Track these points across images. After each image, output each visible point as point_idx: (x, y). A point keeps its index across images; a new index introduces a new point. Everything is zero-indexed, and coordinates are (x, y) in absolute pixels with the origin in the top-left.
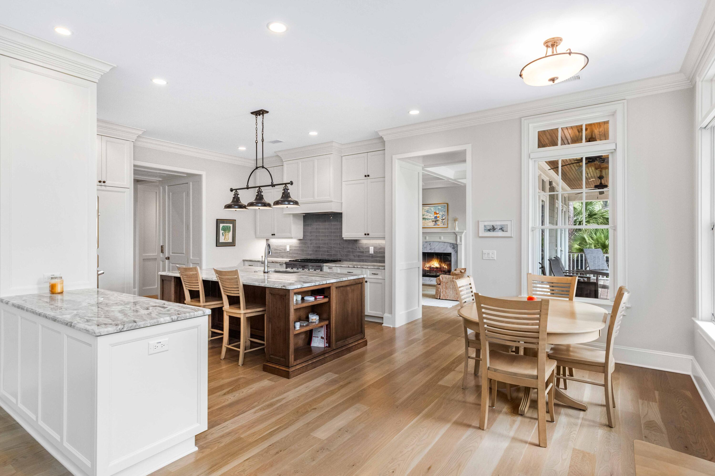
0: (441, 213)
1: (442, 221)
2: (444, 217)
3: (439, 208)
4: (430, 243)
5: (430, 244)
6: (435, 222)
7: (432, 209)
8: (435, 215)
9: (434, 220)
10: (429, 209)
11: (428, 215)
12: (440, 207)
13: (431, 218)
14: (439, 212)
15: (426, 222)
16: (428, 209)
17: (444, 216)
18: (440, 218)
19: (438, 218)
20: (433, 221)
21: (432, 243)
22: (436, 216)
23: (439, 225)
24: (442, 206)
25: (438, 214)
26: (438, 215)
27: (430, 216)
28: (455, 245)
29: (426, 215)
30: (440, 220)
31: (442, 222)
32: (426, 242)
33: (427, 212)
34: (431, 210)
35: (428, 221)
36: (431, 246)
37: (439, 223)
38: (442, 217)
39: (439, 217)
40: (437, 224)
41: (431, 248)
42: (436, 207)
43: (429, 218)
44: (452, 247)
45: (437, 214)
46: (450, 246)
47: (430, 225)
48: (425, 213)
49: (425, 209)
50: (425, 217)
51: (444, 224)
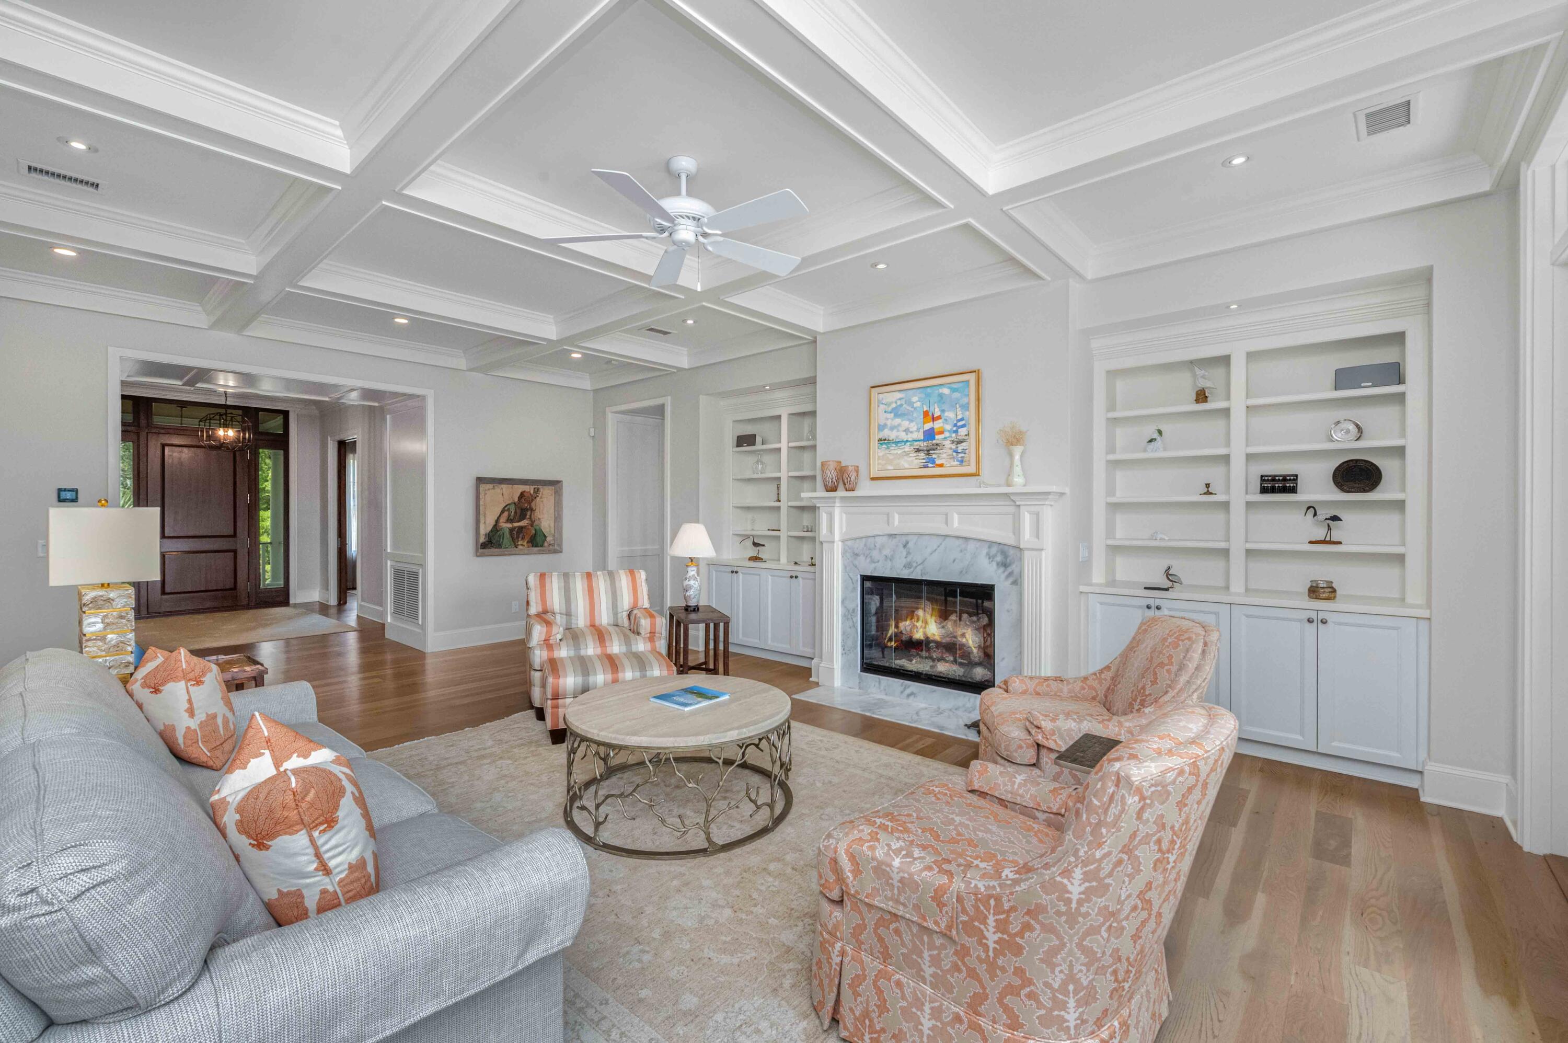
0: (950, 415)
1: (954, 447)
2: (962, 432)
3: (941, 396)
4: (904, 539)
5: (905, 546)
6: (928, 452)
7: (915, 399)
8: (928, 426)
9: (923, 445)
10: (903, 402)
11: (899, 425)
12: (946, 391)
13: (910, 437)
14: (943, 411)
16: (899, 403)
17: (963, 426)
18: (947, 434)
19: (938, 437)
20: (918, 450)
21: (912, 540)
22: (932, 429)
23: (941, 465)
24: (955, 386)
25: (939, 418)
26: (938, 425)
27: (907, 431)
28: (1011, 552)
29: (892, 429)
30: (947, 443)
31: (957, 452)
32: (891, 536)
33: (896, 416)
34: (911, 404)
35: (899, 452)
36: (908, 553)
37: (942, 457)
38: (956, 432)
39: (941, 432)
40: (933, 461)
41: (909, 559)
42: (929, 390)
43: (903, 436)
44: (999, 558)
45: (935, 419)
46: (988, 554)
47: (906, 466)
48: (887, 419)
49: (888, 404)
50: (886, 433)
51: (962, 462)
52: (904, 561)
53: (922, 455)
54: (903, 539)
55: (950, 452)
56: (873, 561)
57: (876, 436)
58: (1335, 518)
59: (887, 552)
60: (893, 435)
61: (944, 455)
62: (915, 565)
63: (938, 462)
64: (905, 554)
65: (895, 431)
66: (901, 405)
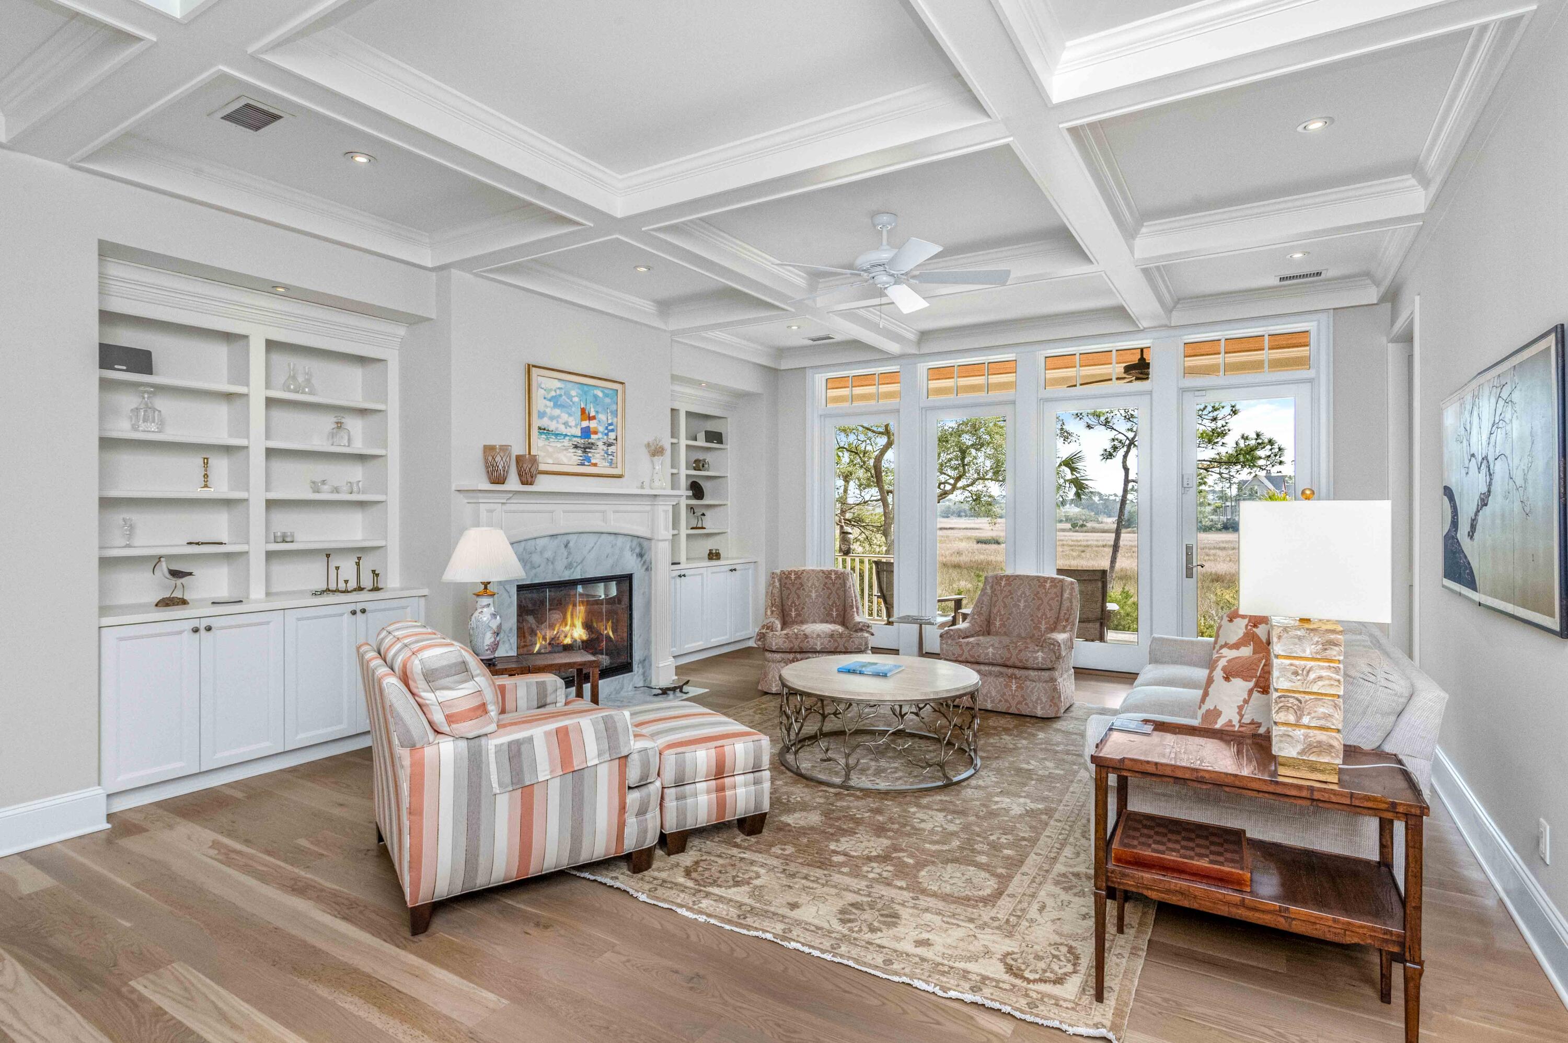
0: (602, 417)
1: (605, 448)
2: (612, 435)
3: (595, 397)
4: (565, 538)
5: (566, 546)
6: (585, 450)
7: (573, 393)
8: (585, 424)
9: (581, 441)
10: (562, 392)
11: (559, 417)
12: (600, 394)
13: (570, 431)
14: (597, 412)
15: (550, 450)
16: (558, 392)
17: (612, 430)
18: (600, 436)
19: (593, 436)
20: (576, 447)
21: (573, 538)
22: (588, 428)
23: (595, 465)
24: (606, 391)
25: (594, 418)
26: (593, 424)
27: (566, 424)
28: (645, 543)
29: (552, 418)
30: (600, 444)
31: (606, 453)
32: (553, 536)
33: (556, 406)
34: (570, 397)
35: (559, 445)
36: (569, 553)
37: (597, 456)
38: (607, 435)
39: (596, 433)
40: (589, 460)
41: (570, 559)
42: (586, 388)
43: (562, 429)
44: (638, 550)
45: (590, 418)
46: (631, 547)
47: (565, 460)
48: (546, 406)
49: (548, 390)
50: (545, 422)
51: (611, 463)
52: (565, 562)
53: (579, 452)
54: (562, 539)
55: (602, 453)
56: (533, 567)
57: (536, 423)
58: (703, 515)
59: (549, 554)
60: (552, 426)
61: (598, 456)
62: (575, 564)
63: (593, 461)
64: (566, 554)
65: (555, 422)
66: (561, 396)
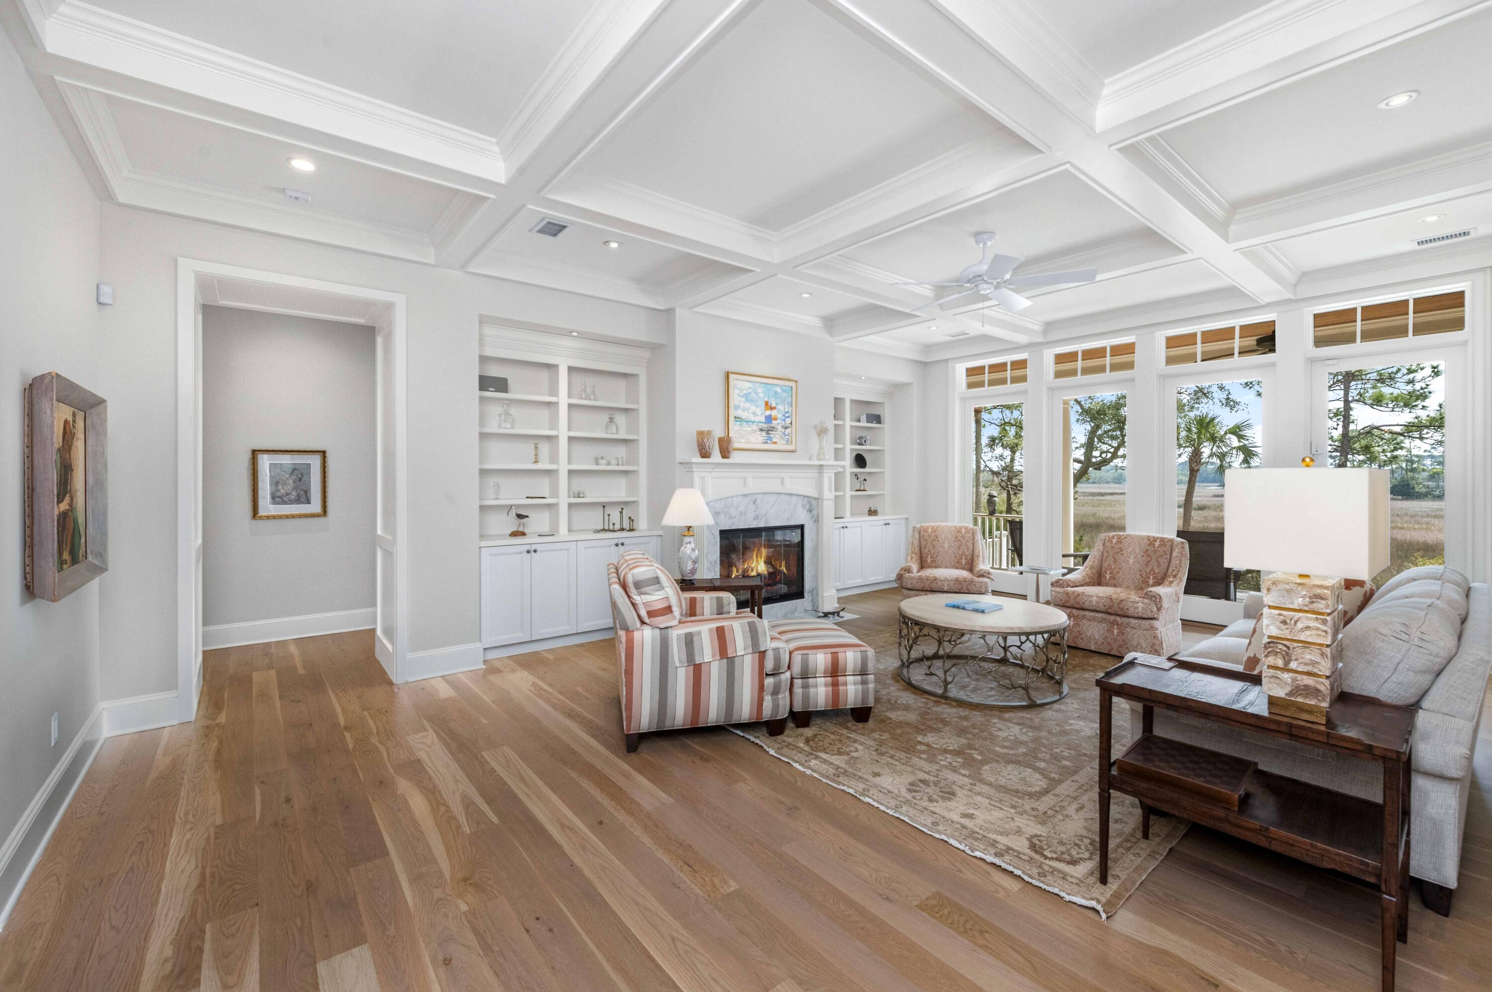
0: (780, 407)
1: (783, 430)
2: (788, 421)
3: (776, 393)
4: (754, 497)
5: (754, 503)
6: (768, 432)
7: (759, 391)
8: (768, 413)
9: (765, 426)
10: (752, 390)
11: (749, 408)
12: (779, 390)
13: (757, 419)
14: (777, 404)
15: (743, 433)
16: (749, 391)
17: (788, 417)
18: (779, 421)
19: (774, 422)
20: (761, 430)
21: (759, 497)
22: (770, 415)
23: (775, 443)
24: (783, 387)
25: (775, 408)
26: (774, 413)
27: (754, 414)
28: (814, 502)
29: (744, 410)
30: (779, 427)
31: (784, 434)
32: (745, 495)
33: (747, 400)
34: (757, 394)
35: (749, 429)
36: (757, 508)
37: (776, 436)
38: (784, 420)
39: (776, 419)
40: (770, 439)
41: (757, 513)
42: (768, 386)
43: (752, 418)
44: (807, 507)
45: (772, 408)
46: (802, 505)
47: (754, 441)
48: (740, 401)
49: (741, 390)
50: (739, 413)
51: (787, 441)
52: (754, 514)
53: (764, 434)
54: (752, 498)
55: (781, 434)
56: (731, 518)
57: (732, 414)
58: (865, 480)
59: (742, 508)
60: (744, 415)
61: (778, 436)
62: (760, 516)
63: (774, 440)
64: (754, 509)
65: (746, 412)
66: (750, 393)
